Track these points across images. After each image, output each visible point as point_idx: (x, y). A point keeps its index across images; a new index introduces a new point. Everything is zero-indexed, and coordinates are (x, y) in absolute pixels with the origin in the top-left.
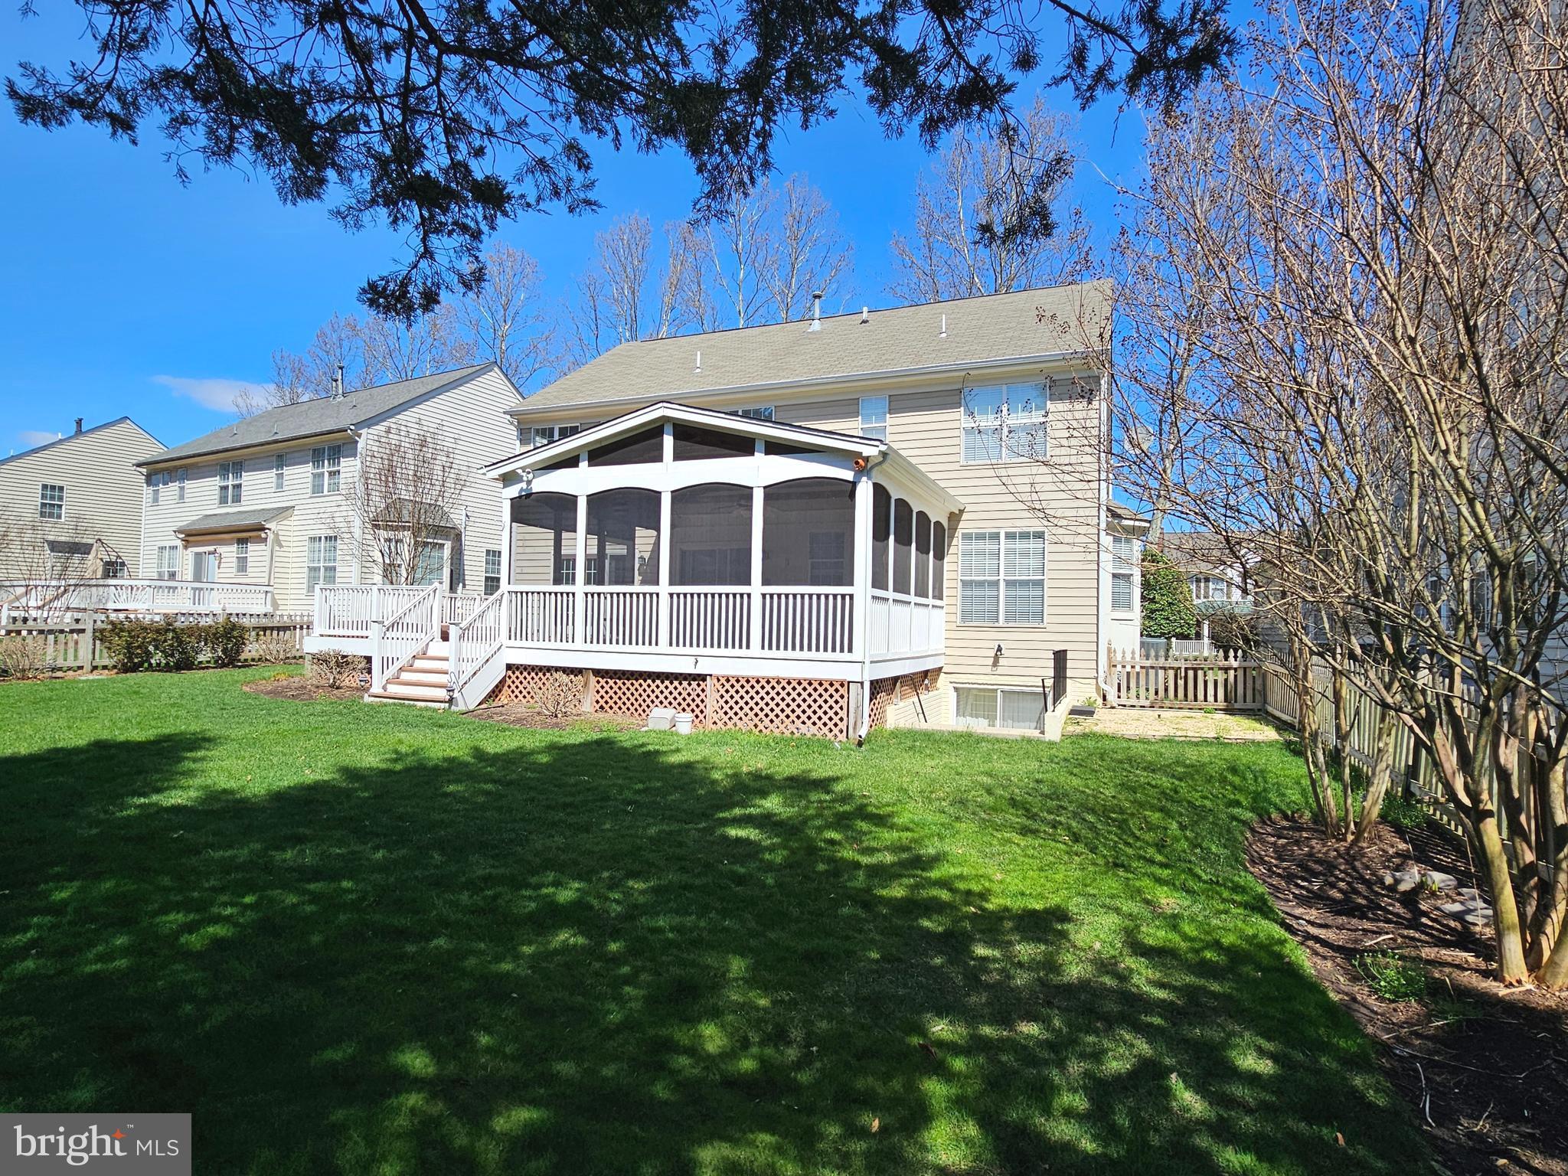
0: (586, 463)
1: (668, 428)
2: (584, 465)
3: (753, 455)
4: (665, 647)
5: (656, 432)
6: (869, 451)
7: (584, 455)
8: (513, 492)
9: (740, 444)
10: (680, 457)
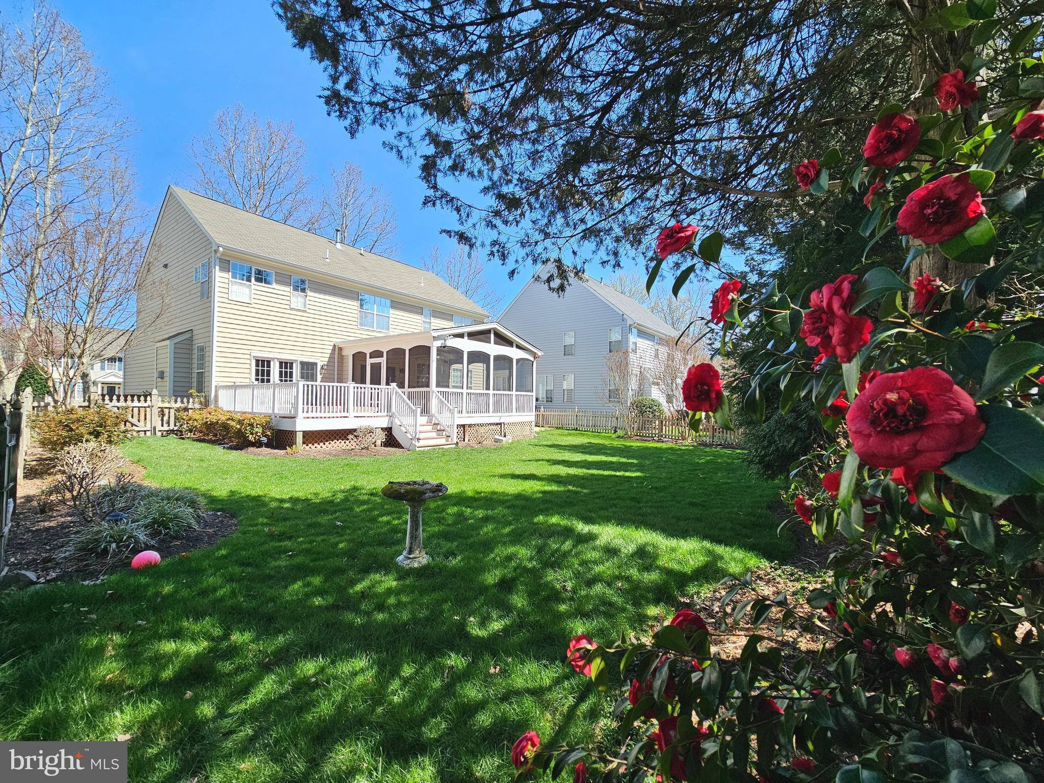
0: (467, 338)
1: (492, 331)
3: (513, 347)
4: (491, 414)
5: (488, 332)
6: (540, 353)
7: (466, 335)
8: (438, 343)
9: (509, 342)
10: (495, 343)
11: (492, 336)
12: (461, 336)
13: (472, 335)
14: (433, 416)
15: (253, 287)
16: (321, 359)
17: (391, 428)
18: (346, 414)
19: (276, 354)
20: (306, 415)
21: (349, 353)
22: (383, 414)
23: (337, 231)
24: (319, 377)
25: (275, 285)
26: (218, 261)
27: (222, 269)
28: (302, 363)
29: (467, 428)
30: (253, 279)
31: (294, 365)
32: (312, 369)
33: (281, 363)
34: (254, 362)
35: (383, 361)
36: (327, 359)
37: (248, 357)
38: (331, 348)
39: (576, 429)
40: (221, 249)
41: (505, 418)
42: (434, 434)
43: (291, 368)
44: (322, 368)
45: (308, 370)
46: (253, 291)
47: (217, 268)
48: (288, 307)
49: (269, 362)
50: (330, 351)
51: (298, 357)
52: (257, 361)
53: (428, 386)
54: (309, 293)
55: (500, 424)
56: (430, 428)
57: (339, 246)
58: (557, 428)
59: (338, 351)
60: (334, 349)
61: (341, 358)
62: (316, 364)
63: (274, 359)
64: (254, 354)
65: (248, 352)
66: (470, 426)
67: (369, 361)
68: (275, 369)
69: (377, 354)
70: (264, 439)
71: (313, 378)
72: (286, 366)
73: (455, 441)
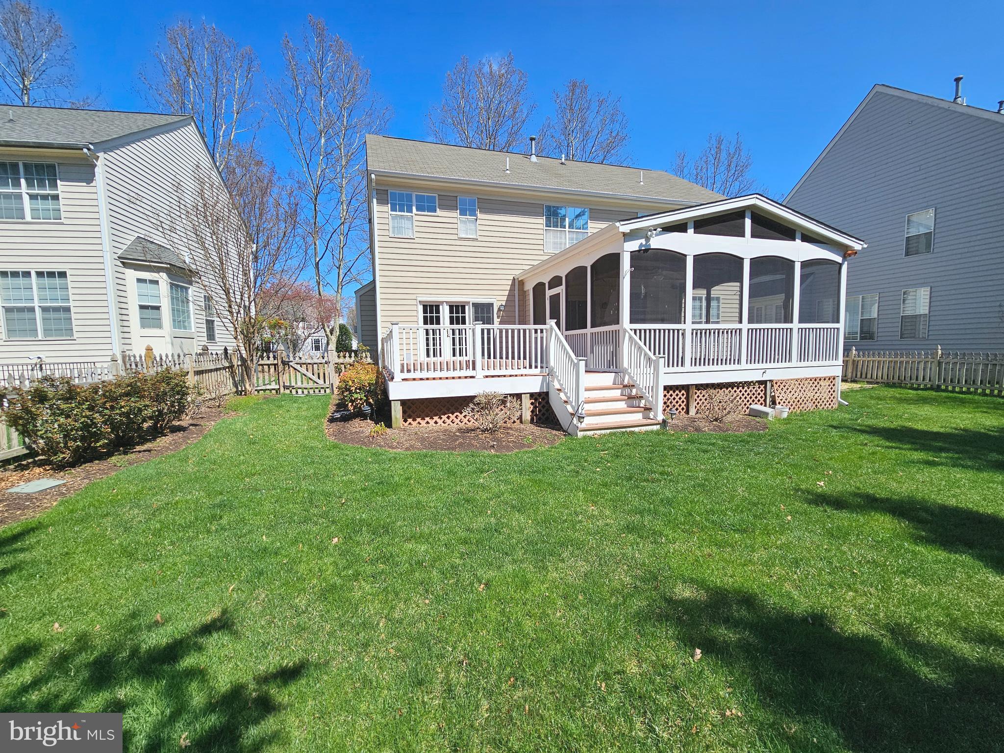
0: (692, 230)
1: (748, 214)
2: (691, 231)
3: (794, 240)
4: (744, 365)
5: (739, 214)
6: (857, 246)
7: (691, 224)
8: (634, 245)
9: (786, 232)
10: (753, 235)
11: (748, 222)
12: (680, 227)
13: (703, 225)
14: (625, 371)
15: (416, 218)
16: (498, 299)
17: (547, 394)
18: (470, 373)
19: (445, 297)
20: (406, 375)
21: (529, 287)
22: (534, 371)
23: (532, 139)
24: (496, 320)
25: (439, 212)
26: (375, 193)
27: (381, 202)
28: (475, 305)
29: (693, 390)
30: (414, 208)
31: (467, 307)
32: (488, 312)
33: (451, 307)
34: (421, 308)
35: (561, 290)
36: (505, 298)
37: (414, 302)
38: (510, 282)
39: (938, 389)
40: (373, 176)
41: (775, 372)
42: (622, 405)
43: (464, 312)
44: (499, 310)
45: (483, 312)
46: (416, 223)
47: (375, 201)
48: (455, 237)
49: (437, 307)
50: (508, 288)
51: (470, 297)
52: (425, 307)
53: (617, 321)
54: (479, 216)
55: (764, 383)
56: (617, 393)
57: (534, 158)
58: (888, 385)
59: (518, 285)
60: (513, 285)
61: (523, 294)
62: (492, 304)
63: (442, 302)
64: (419, 299)
65: (414, 297)
66: (699, 387)
67: (549, 293)
68: (445, 313)
69: (555, 282)
70: (366, 409)
71: (489, 321)
72: (457, 309)
73: (660, 417)
